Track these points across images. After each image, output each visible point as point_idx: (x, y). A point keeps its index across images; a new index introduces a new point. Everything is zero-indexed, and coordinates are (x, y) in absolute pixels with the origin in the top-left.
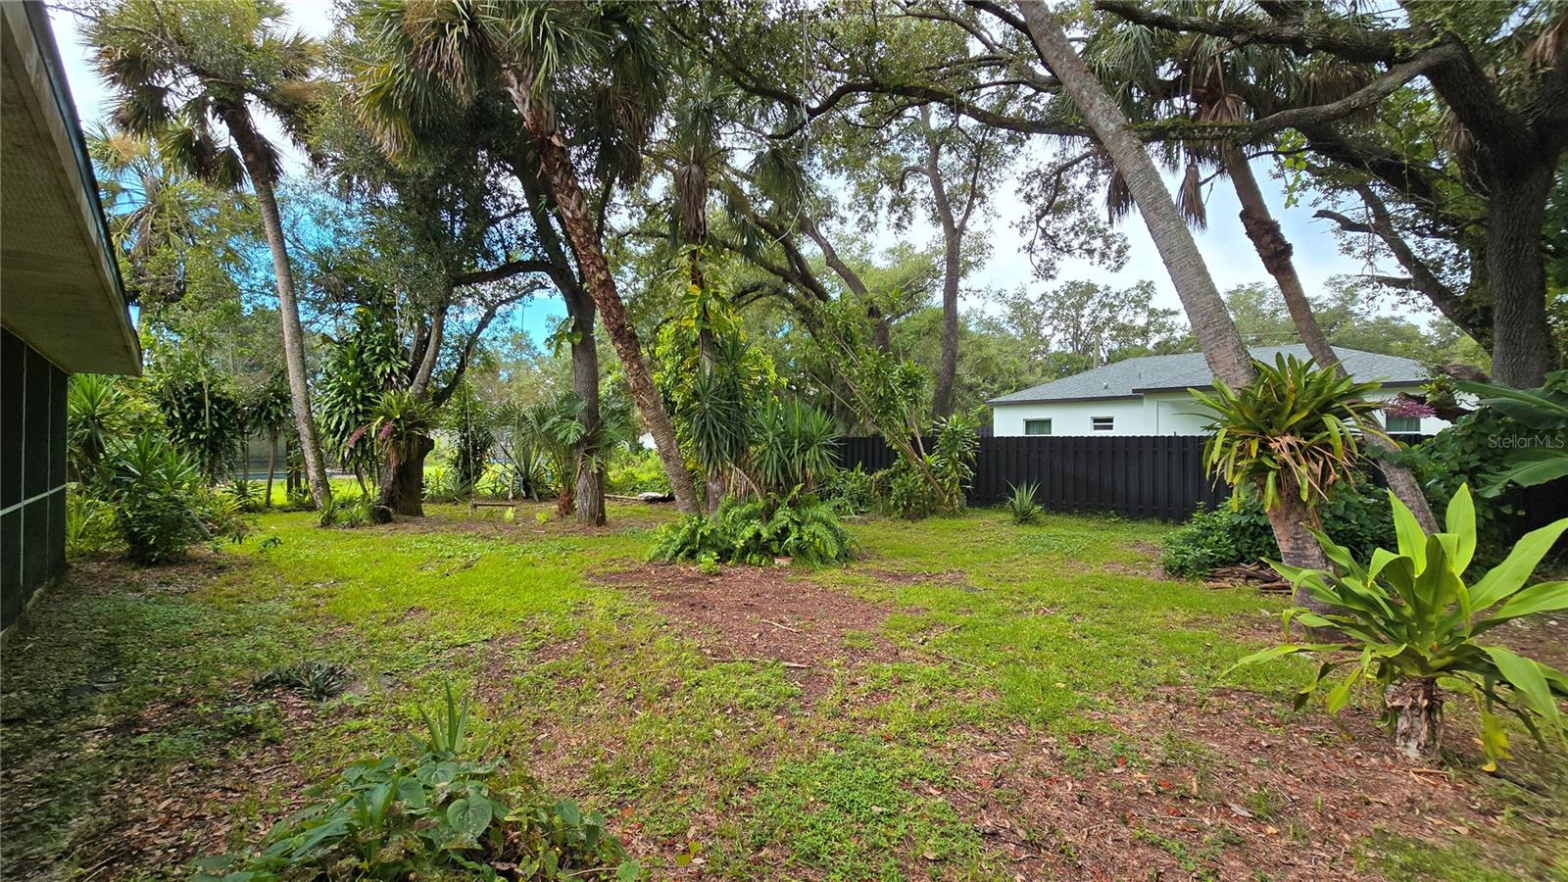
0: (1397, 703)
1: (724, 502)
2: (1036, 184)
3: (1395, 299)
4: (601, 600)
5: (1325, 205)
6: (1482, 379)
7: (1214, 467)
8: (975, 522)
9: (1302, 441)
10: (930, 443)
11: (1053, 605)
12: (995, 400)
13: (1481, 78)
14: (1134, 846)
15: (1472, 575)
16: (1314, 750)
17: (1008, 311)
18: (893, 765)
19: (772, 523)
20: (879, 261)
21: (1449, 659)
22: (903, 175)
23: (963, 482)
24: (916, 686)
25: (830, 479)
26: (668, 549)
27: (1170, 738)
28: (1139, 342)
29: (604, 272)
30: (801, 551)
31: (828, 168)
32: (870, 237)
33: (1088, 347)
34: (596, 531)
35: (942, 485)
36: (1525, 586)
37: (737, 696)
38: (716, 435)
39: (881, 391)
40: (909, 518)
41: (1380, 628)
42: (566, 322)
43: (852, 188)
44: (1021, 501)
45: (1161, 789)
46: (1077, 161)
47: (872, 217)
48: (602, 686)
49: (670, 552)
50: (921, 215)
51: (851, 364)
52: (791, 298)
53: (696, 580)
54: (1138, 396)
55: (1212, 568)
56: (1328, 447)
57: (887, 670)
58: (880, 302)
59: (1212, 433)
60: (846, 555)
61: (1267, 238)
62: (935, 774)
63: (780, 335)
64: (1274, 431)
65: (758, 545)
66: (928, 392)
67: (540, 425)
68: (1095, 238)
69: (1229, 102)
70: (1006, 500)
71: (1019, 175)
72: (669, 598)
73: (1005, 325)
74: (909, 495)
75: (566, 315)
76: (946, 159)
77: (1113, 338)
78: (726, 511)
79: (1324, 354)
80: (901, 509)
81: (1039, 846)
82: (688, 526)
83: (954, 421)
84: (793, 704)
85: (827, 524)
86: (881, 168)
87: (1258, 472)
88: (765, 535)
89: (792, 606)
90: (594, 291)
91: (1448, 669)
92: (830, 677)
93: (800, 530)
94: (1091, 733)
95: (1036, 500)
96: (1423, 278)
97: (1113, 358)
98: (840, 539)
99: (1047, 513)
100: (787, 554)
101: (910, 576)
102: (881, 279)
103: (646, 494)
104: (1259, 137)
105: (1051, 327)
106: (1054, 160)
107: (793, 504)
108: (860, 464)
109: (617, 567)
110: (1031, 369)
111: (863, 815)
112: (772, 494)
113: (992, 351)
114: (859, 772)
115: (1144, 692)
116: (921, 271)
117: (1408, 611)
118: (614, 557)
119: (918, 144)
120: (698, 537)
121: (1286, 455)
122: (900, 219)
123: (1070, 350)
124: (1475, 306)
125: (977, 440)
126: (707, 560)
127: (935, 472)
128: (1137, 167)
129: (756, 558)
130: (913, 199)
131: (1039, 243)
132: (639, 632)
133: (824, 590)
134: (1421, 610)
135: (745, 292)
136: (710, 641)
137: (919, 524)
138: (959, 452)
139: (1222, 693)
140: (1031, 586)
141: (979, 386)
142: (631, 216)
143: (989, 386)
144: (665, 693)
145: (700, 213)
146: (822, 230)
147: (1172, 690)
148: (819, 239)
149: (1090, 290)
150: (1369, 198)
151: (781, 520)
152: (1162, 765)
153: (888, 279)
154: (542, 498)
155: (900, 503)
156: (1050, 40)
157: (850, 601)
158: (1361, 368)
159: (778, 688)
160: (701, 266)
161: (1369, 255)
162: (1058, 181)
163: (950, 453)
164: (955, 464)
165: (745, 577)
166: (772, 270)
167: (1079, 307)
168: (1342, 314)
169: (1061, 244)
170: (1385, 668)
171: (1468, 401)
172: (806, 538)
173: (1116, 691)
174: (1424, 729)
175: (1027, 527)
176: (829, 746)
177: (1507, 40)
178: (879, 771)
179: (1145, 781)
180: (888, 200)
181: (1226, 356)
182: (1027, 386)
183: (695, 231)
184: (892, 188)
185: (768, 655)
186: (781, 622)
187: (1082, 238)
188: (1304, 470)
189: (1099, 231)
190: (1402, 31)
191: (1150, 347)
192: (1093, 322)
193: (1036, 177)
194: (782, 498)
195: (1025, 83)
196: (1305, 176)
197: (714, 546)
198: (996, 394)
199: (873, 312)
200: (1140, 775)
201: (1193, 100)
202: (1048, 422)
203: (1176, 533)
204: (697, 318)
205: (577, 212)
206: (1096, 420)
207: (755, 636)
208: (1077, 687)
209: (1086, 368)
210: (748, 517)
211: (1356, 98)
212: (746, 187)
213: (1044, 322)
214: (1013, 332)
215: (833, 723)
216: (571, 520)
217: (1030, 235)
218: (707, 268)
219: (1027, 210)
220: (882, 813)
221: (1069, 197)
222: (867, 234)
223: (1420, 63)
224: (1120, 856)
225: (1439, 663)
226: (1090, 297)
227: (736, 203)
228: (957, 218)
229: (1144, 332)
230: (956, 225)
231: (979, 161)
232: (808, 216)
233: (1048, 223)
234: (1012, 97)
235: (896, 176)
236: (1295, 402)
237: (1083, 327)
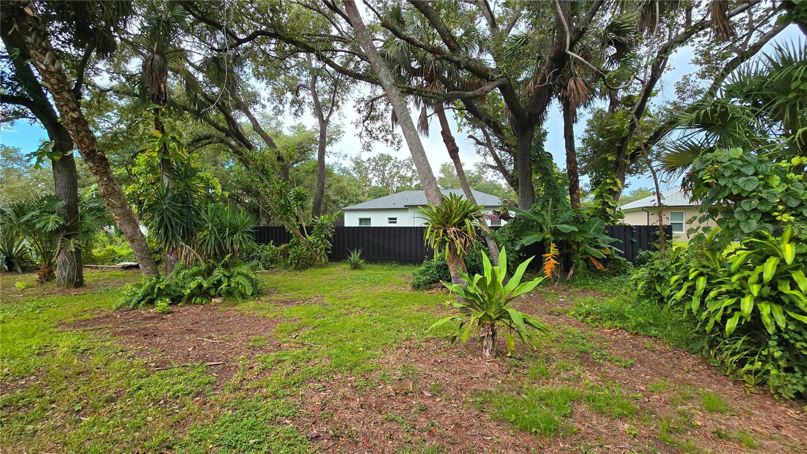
0: (483, 335)
1: (177, 266)
2: (363, 104)
3: (492, 173)
4: (65, 342)
5: (471, 133)
6: (517, 206)
7: (428, 241)
8: (331, 269)
9: (458, 230)
10: (310, 229)
11: (363, 308)
12: (345, 208)
13: (514, 93)
14: (383, 423)
15: (505, 282)
16: (456, 360)
17: (353, 165)
18: (266, 412)
19: (211, 277)
20: (287, 132)
21: (498, 315)
22: (298, 88)
23: (327, 249)
24: (287, 363)
25: (253, 250)
26: (132, 300)
27: (404, 366)
28: (409, 184)
29: (77, 113)
30: (229, 293)
31: (255, 76)
32: (280, 118)
33: (388, 185)
34: (74, 292)
35: (316, 251)
36: (519, 284)
37: (169, 390)
38: (172, 226)
39: (283, 201)
40: (298, 269)
41: (479, 306)
42: (46, 144)
43: (270, 89)
44: (354, 258)
45: (397, 391)
46: (380, 97)
47: (281, 108)
48: (53, 406)
49: (134, 301)
50: (308, 111)
51: (266, 186)
52: (231, 146)
53: (153, 318)
54: (407, 208)
55: (430, 284)
56: (466, 232)
57: (272, 356)
58: (284, 153)
59: (427, 226)
60: (258, 293)
61: (450, 144)
62: (290, 411)
63: (227, 167)
64: (448, 225)
65: (202, 293)
66: (310, 203)
67: (18, 217)
68: (389, 134)
69: (437, 83)
70: (347, 258)
71: (355, 99)
72: (128, 332)
73: (351, 172)
74: (299, 257)
75: (47, 139)
76: (320, 84)
77: (398, 181)
78: (178, 273)
79: (469, 194)
80: (294, 265)
81: (338, 437)
82: (148, 283)
83: (323, 219)
84: (208, 388)
85: (247, 276)
86: (285, 82)
87: (443, 242)
88: (205, 285)
89: (220, 327)
90: (68, 125)
91: (498, 319)
92: (237, 366)
93: (229, 281)
94: (371, 371)
95: (361, 257)
96: (500, 166)
97: (399, 190)
98: (254, 284)
99: (366, 263)
100: (220, 295)
101: (294, 301)
102: (287, 142)
103: (123, 264)
104: (449, 100)
105: (372, 174)
106: (370, 95)
107: (226, 266)
108: (272, 241)
109: (87, 316)
110: (363, 194)
111: (243, 447)
112: (212, 261)
113: (345, 184)
114: (245, 420)
115: (397, 346)
116: (309, 140)
117: (486, 298)
118: (85, 309)
119: (305, 73)
120: (156, 290)
121: (452, 236)
122: (296, 111)
123: (380, 186)
124: (514, 179)
125: (334, 228)
126: (162, 304)
127: (313, 245)
128: (399, 104)
129: (199, 300)
130: (303, 101)
131: (364, 133)
132: (96, 360)
133: (243, 314)
134: (490, 297)
135: (200, 139)
136: (155, 358)
137: (303, 273)
138: (325, 234)
139: (427, 341)
140: (354, 300)
141: (338, 201)
142: (111, 79)
143: (343, 201)
144: (111, 400)
145: (162, 86)
146: (251, 110)
147: (408, 342)
148: (248, 114)
149: (389, 158)
150: (485, 132)
151: (217, 276)
152: (399, 380)
153: (291, 142)
154: (25, 270)
155: (293, 262)
156: (362, 35)
157: (257, 320)
158: (482, 199)
159: (200, 380)
160: (162, 119)
161: (485, 155)
162: (372, 105)
163: (320, 235)
164: (322, 241)
165: (187, 313)
166: (218, 128)
167: (384, 166)
168: (479, 178)
169: (374, 135)
170: (480, 322)
171: (512, 214)
172: (233, 285)
173: (386, 347)
174: (491, 343)
175: (357, 271)
176: (228, 410)
177: (522, 82)
178: (258, 417)
179: (391, 390)
180: (290, 100)
181: (432, 193)
182: (361, 202)
183: (158, 96)
184: (292, 94)
185: (197, 360)
186: (210, 338)
187: (383, 134)
188: (458, 242)
189: (390, 132)
190: (492, 69)
191: (413, 186)
192: (390, 173)
193: (362, 101)
194: (218, 262)
195: (357, 55)
196: (464, 120)
197: (168, 295)
198: (346, 205)
199: (280, 159)
200: (390, 387)
201: (425, 79)
202: (370, 219)
203: (417, 270)
204: (159, 152)
205: (51, 66)
206: (390, 219)
207: (190, 350)
208: (368, 348)
209: (387, 195)
210: (194, 275)
211: (477, 92)
212: (200, 77)
213: (369, 171)
214: (355, 175)
215: (233, 395)
216: (50, 286)
217: (360, 129)
218: (166, 121)
219: (360, 117)
220: (255, 443)
221: (377, 113)
222: (278, 116)
223: (496, 83)
224: (376, 431)
225: (496, 317)
226: (389, 162)
227: (191, 84)
228: (325, 115)
229: (411, 180)
230: (324, 119)
231: (336, 87)
232: (243, 100)
233: (368, 124)
234: (352, 60)
235: (295, 88)
236: (456, 214)
237: (386, 175)
